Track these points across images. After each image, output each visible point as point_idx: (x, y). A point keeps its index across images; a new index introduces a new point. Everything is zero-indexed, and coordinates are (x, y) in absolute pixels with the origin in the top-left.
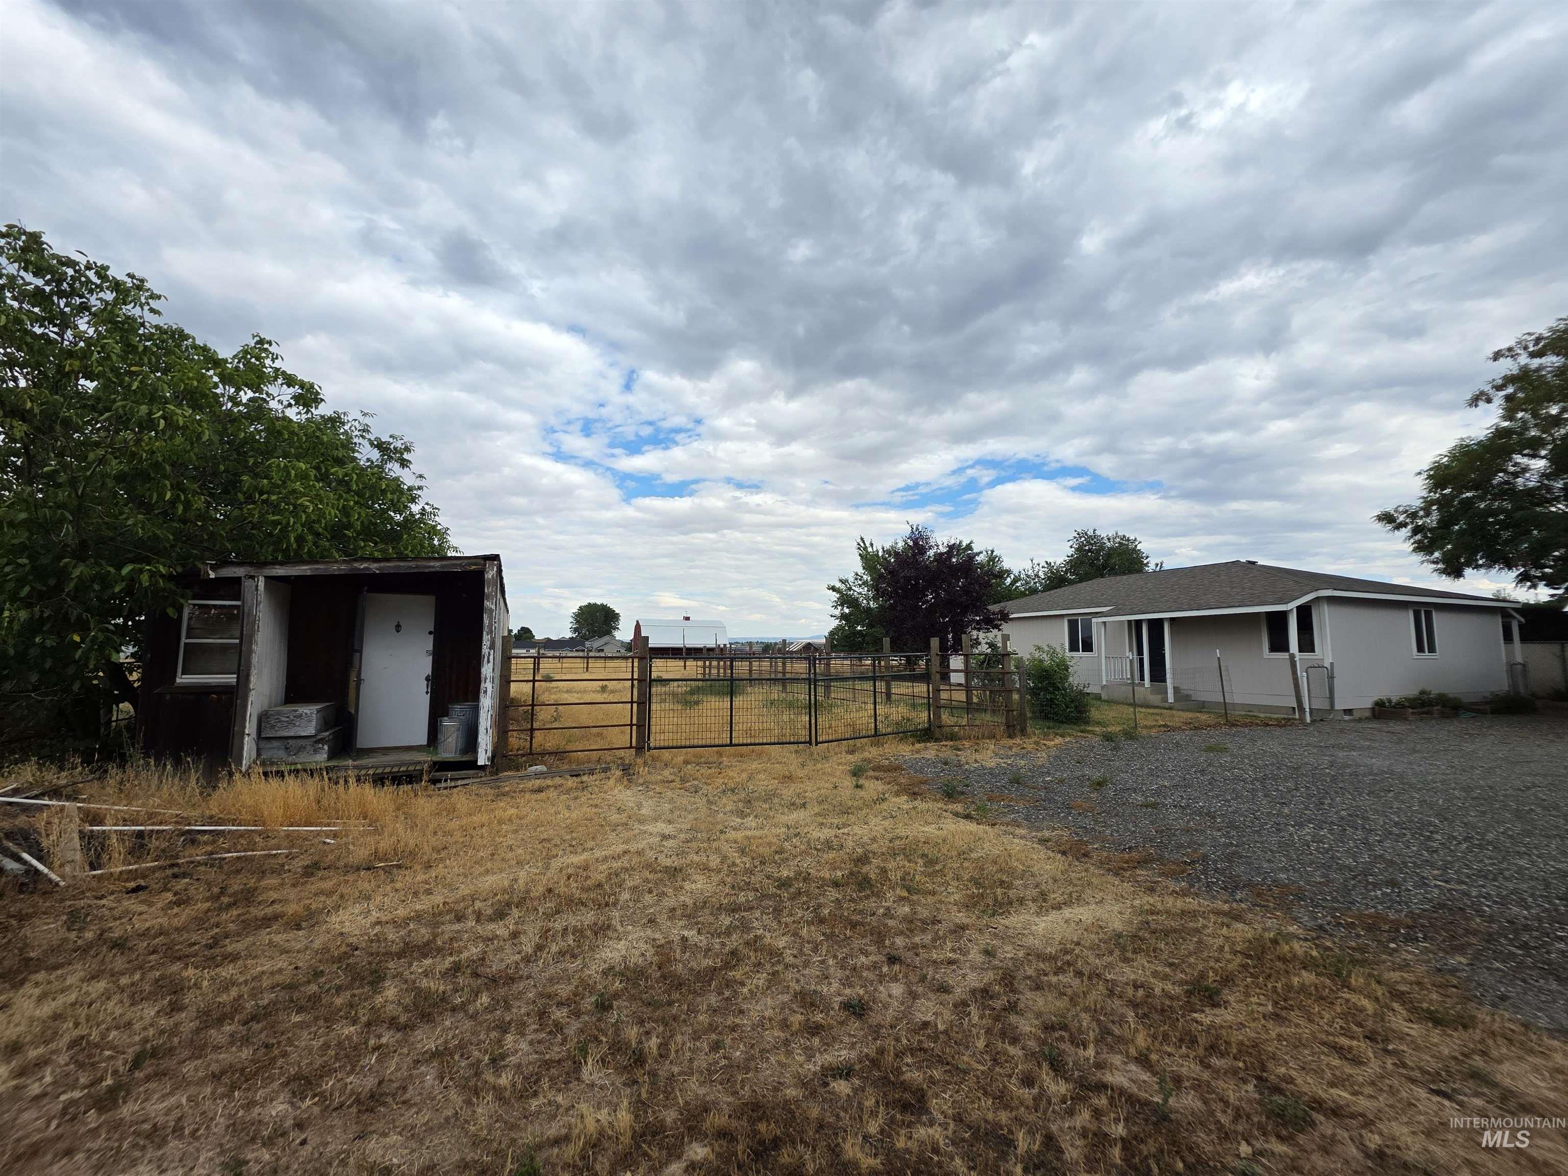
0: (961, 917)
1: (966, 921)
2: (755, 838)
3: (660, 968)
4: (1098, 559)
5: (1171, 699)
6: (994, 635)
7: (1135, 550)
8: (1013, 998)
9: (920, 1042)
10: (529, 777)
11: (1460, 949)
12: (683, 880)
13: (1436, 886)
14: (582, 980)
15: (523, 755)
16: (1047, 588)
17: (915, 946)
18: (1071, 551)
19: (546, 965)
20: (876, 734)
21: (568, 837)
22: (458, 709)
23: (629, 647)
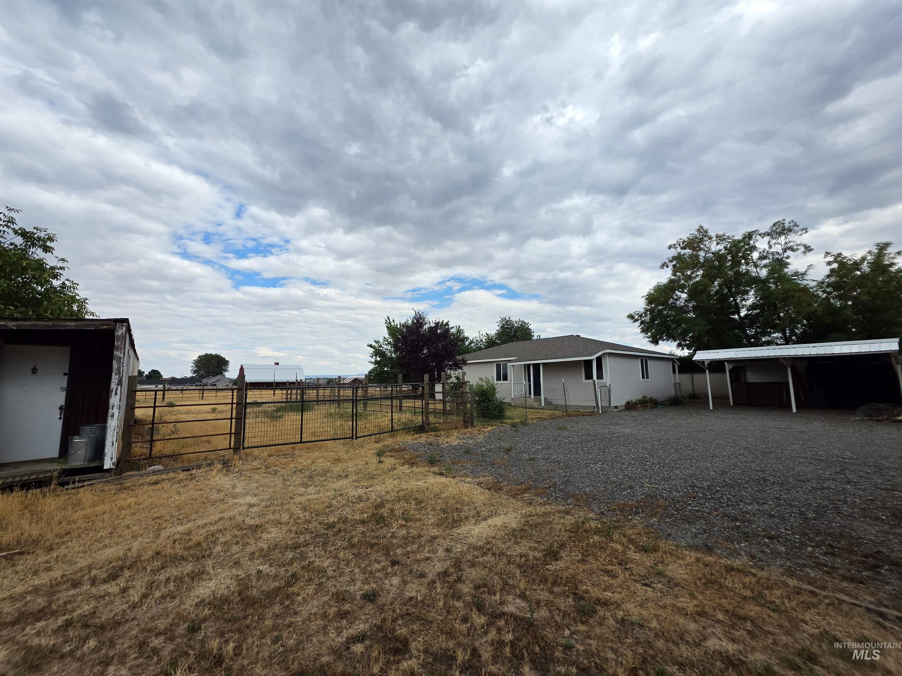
0: (434, 532)
1: (437, 534)
2: (313, 500)
3: (240, 594)
4: (511, 333)
5: (543, 405)
6: (459, 372)
7: (528, 329)
8: (460, 574)
9: (407, 609)
10: (148, 474)
11: (654, 515)
12: (262, 533)
13: (647, 486)
14: (178, 614)
15: (144, 459)
16: (487, 347)
17: (408, 553)
18: (498, 328)
19: (150, 608)
20: (392, 430)
21: (177, 513)
22: (88, 429)
23: (235, 382)
